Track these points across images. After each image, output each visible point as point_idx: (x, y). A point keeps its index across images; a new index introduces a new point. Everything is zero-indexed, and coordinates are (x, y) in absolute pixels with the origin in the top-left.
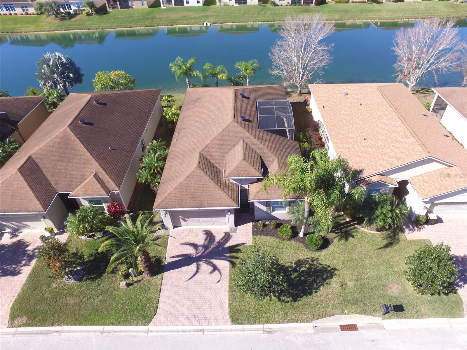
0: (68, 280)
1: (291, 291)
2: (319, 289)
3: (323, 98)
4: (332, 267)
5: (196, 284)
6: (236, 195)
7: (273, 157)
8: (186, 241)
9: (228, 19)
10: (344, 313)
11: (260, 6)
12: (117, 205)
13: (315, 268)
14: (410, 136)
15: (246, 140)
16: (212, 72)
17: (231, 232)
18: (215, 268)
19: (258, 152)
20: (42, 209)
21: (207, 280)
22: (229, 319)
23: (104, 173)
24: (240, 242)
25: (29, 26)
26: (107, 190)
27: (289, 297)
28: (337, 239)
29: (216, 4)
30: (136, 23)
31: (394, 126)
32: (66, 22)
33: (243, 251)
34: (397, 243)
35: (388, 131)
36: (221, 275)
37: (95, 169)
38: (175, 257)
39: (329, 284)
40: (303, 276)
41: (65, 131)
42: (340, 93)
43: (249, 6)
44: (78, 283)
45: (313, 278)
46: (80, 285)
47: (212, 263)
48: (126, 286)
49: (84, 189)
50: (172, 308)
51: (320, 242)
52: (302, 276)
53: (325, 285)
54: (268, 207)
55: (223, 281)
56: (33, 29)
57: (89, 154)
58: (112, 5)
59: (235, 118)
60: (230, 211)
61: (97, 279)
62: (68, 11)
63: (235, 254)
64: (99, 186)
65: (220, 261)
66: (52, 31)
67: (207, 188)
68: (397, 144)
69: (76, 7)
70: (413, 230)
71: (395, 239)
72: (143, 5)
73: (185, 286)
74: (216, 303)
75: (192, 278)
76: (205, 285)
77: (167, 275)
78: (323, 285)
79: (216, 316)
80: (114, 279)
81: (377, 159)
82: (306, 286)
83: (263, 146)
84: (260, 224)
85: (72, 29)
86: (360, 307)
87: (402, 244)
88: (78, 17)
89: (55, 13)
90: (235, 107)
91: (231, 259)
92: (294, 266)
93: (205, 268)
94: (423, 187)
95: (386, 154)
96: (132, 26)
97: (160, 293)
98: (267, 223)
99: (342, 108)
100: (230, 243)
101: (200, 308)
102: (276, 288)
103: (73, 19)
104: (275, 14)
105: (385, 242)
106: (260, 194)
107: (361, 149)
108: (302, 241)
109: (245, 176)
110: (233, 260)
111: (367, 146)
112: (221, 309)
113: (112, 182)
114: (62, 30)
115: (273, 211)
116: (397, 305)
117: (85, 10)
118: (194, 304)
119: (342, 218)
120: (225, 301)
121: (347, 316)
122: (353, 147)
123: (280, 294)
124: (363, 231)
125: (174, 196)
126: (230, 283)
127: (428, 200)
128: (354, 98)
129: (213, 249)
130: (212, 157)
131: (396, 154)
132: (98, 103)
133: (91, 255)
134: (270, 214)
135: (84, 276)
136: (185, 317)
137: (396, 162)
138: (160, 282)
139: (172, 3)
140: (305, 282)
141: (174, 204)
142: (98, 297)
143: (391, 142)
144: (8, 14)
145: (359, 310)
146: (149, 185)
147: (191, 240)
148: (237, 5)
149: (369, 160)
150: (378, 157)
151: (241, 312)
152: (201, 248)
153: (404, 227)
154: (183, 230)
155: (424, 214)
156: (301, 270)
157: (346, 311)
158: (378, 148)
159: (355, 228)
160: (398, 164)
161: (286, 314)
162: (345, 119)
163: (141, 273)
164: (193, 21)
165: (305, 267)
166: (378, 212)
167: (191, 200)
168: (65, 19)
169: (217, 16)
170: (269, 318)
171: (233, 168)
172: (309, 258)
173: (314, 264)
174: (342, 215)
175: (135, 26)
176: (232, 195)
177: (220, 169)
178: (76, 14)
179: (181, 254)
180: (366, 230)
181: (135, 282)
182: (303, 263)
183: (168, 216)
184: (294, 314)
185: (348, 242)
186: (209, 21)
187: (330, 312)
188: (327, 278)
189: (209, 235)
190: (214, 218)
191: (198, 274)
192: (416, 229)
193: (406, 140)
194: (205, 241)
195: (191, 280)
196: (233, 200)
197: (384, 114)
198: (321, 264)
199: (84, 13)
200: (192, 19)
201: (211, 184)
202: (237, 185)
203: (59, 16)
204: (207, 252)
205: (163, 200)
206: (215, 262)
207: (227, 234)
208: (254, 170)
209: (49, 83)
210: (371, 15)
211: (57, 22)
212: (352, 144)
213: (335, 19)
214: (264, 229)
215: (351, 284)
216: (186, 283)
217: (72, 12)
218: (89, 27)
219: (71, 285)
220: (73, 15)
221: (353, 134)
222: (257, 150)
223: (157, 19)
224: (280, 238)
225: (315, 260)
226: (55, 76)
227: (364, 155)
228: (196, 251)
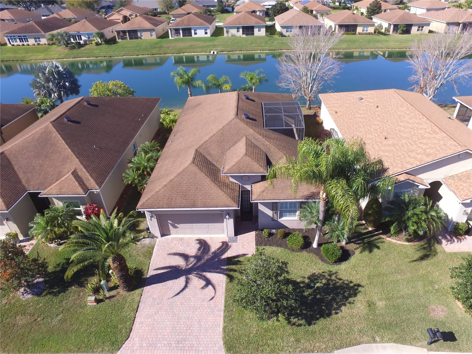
0: (23, 295)
1: (304, 312)
2: (341, 310)
3: (335, 105)
4: (355, 283)
5: (184, 301)
6: (236, 195)
7: (281, 154)
8: (175, 251)
9: (235, 48)
10: (375, 341)
11: (268, 37)
12: (96, 207)
13: (334, 284)
14: (439, 132)
15: (249, 137)
16: (216, 83)
17: (230, 242)
18: (208, 283)
19: (263, 150)
20: (4, 208)
21: (197, 296)
22: (223, 347)
23: (85, 170)
24: (241, 253)
25: (39, 54)
26: (85, 188)
27: (302, 320)
28: (359, 250)
29: (224, 35)
30: (143, 51)
31: (418, 123)
32: (75, 51)
33: (243, 263)
34: (435, 255)
35: (413, 128)
36: (215, 291)
37: (74, 167)
38: (160, 269)
39: (353, 303)
40: (319, 293)
41: (47, 127)
42: (353, 99)
43: (257, 36)
44: (36, 298)
45: (332, 296)
46: (37, 300)
47: (204, 276)
48: (96, 303)
49: (58, 187)
50: (150, 331)
51: (339, 253)
52: (317, 294)
53: (348, 305)
54: (274, 212)
55: (218, 299)
56: (42, 57)
57: (70, 150)
58: (121, 36)
59: (237, 115)
60: (228, 213)
61: (60, 293)
62: (78, 41)
63: (233, 267)
64: (77, 184)
65: (215, 274)
66: (60, 59)
67: (202, 186)
68: (425, 140)
69: (86, 37)
70: (452, 241)
71: (430, 250)
72: (151, 36)
73: (169, 303)
74: (207, 326)
75: (178, 294)
76: (195, 303)
77: (148, 290)
78: (345, 305)
79: (205, 342)
80: (82, 294)
81: (402, 157)
82: (324, 306)
83: (268, 143)
84: (266, 232)
85: (80, 57)
86: (396, 333)
87: (440, 256)
88: (87, 47)
89: (65, 42)
90: (238, 106)
91: (228, 272)
92: (307, 281)
93: (196, 282)
94: (461, 188)
95: (412, 151)
96: (139, 54)
97: (137, 311)
98: (274, 231)
99: (357, 112)
100: (229, 254)
101: (185, 331)
102: (285, 302)
103: (83, 49)
104: (282, 43)
105: (419, 254)
106: (264, 193)
107: (383, 148)
108: (317, 252)
109: (247, 172)
110: (232, 273)
111: (389, 145)
112: (212, 334)
113: (92, 180)
114: (71, 58)
115: (281, 216)
116: (445, 332)
117: (95, 40)
118: (179, 326)
119: (363, 227)
120: (219, 323)
121: (379, 345)
122: (373, 147)
123: (290, 315)
124: (390, 241)
125: (162, 194)
126: (226, 301)
127: (469, 201)
128: (369, 102)
129: (207, 260)
130: (210, 154)
131: (424, 150)
132: (89, 104)
133: (58, 265)
134: (277, 221)
135: (44, 290)
136: (166, 342)
137: (426, 158)
138: (138, 299)
139: (180, 34)
140: (321, 300)
141: (161, 203)
142: (57, 315)
143: (416, 139)
144: (21, 45)
145: (395, 337)
146: (136, 187)
147: (181, 250)
148: (244, 36)
149: (392, 159)
150: (403, 154)
151: (239, 337)
152: (192, 259)
153: (440, 238)
154: (173, 239)
155: (464, 221)
156: (316, 286)
157: (378, 339)
158: (403, 146)
159: (380, 238)
160: (428, 160)
161: (298, 341)
162: (360, 122)
163: (115, 287)
164: (200, 49)
165: (321, 283)
166: (410, 213)
167: (182, 199)
168: (75, 48)
169: (224, 45)
170: (276, 347)
171: (233, 163)
172: (326, 272)
173: (332, 279)
174: (364, 224)
175: (142, 54)
176: (232, 195)
177: (219, 167)
178: (85, 44)
179: (168, 265)
180: (394, 241)
181: (107, 298)
182: (319, 277)
183: (155, 220)
184: (309, 341)
185: (372, 253)
186: (216, 50)
187: (355, 339)
188: (350, 296)
189: (203, 245)
190: (209, 224)
191: (187, 290)
192: (456, 240)
193: (435, 136)
194: (198, 251)
195: (178, 296)
196: (233, 199)
197: (405, 113)
198: (340, 279)
199: (93, 43)
200: (199, 47)
201: (207, 182)
202: (238, 185)
203: (68, 46)
204: (199, 264)
205: (149, 199)
206: (209, 275)
207: (225, 244)
208: (258, 166)
209: (43, 91)
210: (379, 45)
211: (66, 51)
212: (371, 144)
213: (342, 48)
214: (270, 239)
215: (381, 304)
216: (171, 300)
217: (82, 42)
218: (97, 55)
219: (26, 301)
220: (83, 44)
221: (372, 134)
222: (262, 147)
223: (165, 48)
224: (289, 249)
225: (333, 274)
226: (51, 84)
227: (387, 154)
228: (187, 262)
